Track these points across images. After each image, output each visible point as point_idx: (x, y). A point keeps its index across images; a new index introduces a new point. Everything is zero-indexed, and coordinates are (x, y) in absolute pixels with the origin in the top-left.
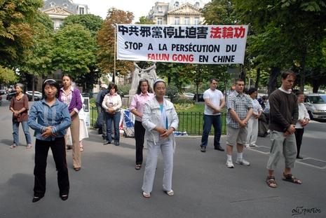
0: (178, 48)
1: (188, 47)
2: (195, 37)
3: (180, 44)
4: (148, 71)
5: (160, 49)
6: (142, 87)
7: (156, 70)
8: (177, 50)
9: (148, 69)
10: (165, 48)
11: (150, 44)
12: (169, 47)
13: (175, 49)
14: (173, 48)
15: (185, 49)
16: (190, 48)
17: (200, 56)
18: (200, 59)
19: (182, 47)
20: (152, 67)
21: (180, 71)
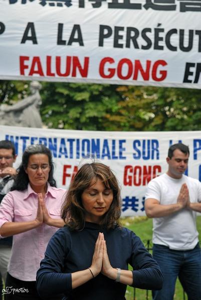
0: (118, 37)
1: (151, 35)
2: (173, 8)
3: (126, 25)
4: (19, 112)
5: (61, 42)
6: (32, 171)
7: (42, 108)
8: (117, 45)
9: (17, 104)
10: (77, 36)
11: (31, 26)
12: (91, 35)
13: (109, 42)
14: (102, 37)
15: (141, 41)
16: (158, 39)
17: (189, 65)
18: (188, 73)
19: (133, 35)
20: (28, 99)
21: (109, 111)
